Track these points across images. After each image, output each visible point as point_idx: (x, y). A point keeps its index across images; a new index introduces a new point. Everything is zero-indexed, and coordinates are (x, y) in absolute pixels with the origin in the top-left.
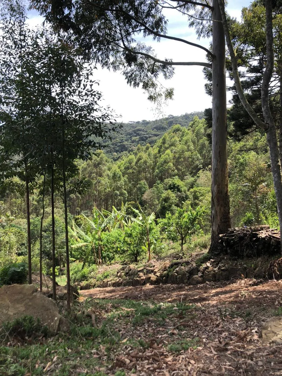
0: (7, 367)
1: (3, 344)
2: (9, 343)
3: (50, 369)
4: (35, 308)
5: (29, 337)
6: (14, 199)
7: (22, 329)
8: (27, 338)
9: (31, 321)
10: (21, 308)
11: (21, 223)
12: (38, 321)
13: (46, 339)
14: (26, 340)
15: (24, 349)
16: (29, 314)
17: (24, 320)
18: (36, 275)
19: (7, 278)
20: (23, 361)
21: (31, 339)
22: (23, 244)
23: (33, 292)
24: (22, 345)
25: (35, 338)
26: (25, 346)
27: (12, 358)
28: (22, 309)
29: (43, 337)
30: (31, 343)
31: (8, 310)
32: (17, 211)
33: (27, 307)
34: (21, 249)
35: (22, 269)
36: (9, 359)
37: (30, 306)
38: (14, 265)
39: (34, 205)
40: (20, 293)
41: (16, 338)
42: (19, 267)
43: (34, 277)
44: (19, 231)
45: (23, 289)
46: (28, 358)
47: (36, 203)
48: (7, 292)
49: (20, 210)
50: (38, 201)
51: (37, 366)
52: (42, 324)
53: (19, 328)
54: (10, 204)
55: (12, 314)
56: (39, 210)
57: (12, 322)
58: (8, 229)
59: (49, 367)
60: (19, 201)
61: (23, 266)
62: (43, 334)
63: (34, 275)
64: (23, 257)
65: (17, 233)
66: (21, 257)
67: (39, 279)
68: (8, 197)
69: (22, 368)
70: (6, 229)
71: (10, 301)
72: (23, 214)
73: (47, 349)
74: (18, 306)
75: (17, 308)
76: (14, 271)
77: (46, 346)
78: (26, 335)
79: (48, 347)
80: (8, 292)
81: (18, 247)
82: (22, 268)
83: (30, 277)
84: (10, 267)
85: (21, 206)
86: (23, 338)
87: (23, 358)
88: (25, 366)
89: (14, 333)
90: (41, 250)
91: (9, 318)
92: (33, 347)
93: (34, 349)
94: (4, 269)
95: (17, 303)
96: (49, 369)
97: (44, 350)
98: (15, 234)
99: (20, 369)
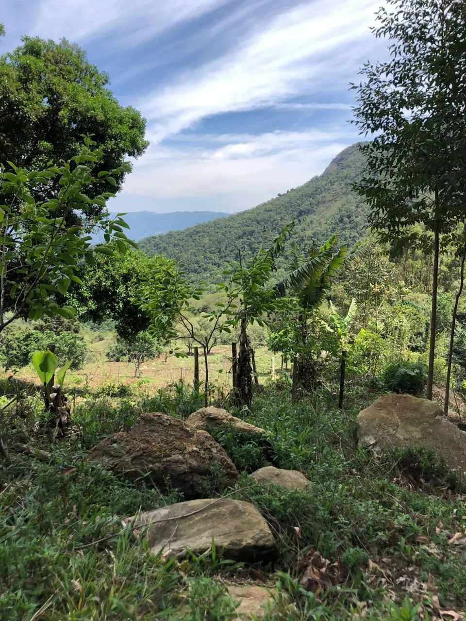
0: (392, 514)
1: (387, 478)
2: (395, 479)
3: (459, 545)
4: (437, 439)
5: (427, 481)
6: (410, 260)
7: (416, 465)
8: (422, 480)
9: (430, 458)
10: (416, 433)
11: (419, 300)
12: (442, 461)
13: (454, 493)
14: (421, 483)
15: (418, 497)
16: (428, 445)
17: (420, 452)
18: (439, 388)
19: (394, 382)
20: (417, 513)
21: (428, 484)
22: (421, 334)
23: (436, 414)
24: (415, 488)
25: (435, 485)
26: (419, 492)
27: (400, 503)
28: (417, 435)
29: (448, 489)
30: (428, 491)
31: (396, 430)
32: (414, 280)
33: (425, 435)
34: (416, 340)
35: (417, 373)
36: (397, 504)
37: (430, 433)
38: (406, 365)
39: (442, 271)
40: (416, 410)
41: (405, 474)
42: (413, 370)
43: (435, 389)
44: (414, 312)
45: (420, 404)
46: (424, 512)
47: (445, 269)
48: (396, 404)
49: (420, 278)
50: (450, 267)
51: (438, 530)
52: (449, 468)
53: (412, 462)
54: (404, 269)
55: (402, 438)
56: (451, 280)
57: (402, 450)
58: (398, 307)
59: (458, 539)
60: (418, 264)
61: (420, 369)
62: (449, 485)
63: (435, 387)
64: (418, 353)
65: (412, 315)
66: (416, 354)
67: (444, 395)
68: (402, 257)
69: (416, 525)
70: (395, 307)
71: (399, 418)
72: (423, 285)
73: (455, 510)
74: (411, 428)
75: (410, 431)
76: (406, 373)
77: (453, 504)
78: (421, 476)
79: (456, 507)
80: (398, 404)
81: (411, 338)
82: (418, 371)
83: (430, 389)
84: (399, 366)
85: (420, 272)
86: (416, 479)
87: (416, 510)
88: (419, 523)
89: (404, 466)
90: (451, 348)
91: (397, 442)
92: (432, 498)
93: (434, 503)
94: (391, 367)
95: (410, 424)
96: (457, 542)
97: (450, 510)
98: (408, 316)
99: (413, 525)
